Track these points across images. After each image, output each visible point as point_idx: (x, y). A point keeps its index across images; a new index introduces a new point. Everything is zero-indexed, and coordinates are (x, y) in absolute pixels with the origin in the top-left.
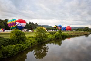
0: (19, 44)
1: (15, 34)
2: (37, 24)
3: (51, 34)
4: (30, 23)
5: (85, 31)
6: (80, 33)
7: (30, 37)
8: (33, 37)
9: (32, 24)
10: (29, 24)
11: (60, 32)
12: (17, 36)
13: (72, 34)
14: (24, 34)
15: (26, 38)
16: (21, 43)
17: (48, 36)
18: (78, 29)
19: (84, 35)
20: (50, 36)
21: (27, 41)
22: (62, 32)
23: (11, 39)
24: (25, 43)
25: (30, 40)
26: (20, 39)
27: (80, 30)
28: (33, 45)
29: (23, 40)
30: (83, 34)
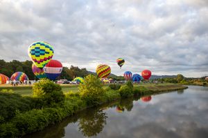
0: (50, 108)
1: (43, 89)
2: (85, 69)
3: (112, 88)
4: (73, 68)
5: (177, 82)
6: (167, 86)
7: (72, 95)
8: (77, 95)
9: (77, 69)
10: (71, 69)
11: (130, 84)
12: (47, 92)
13: (153, 88)
14: (59, 88)
15: (64, 96)
16: (55, 106)
17: (107, 93)
18: (163, 79)
19: (175, 90)
20: (111, 93)
21: (65, 101)
22: (134, 86)
23: (35, 98)
24: (61, 106)
25: (72, 101)
26: (52, 99)
27: (167, 81)
28: (78, 110)
29: (57, 101)
30: (172, 88)
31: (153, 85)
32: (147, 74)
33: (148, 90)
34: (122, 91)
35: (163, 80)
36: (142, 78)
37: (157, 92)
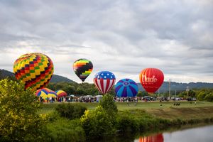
6: (203, 110)
11: (109, 105)
13: (165, 114)
17: (50, 127)
18: (192, 92)
20: (59, 128)
22: (120, 108)
27: (203, 98)
31: (167, 107)
32: (154, 79)
33: (154, 118)
34: (88, 121)
35: (192, 94)
36: (141, 90)
37: (178, 125)
